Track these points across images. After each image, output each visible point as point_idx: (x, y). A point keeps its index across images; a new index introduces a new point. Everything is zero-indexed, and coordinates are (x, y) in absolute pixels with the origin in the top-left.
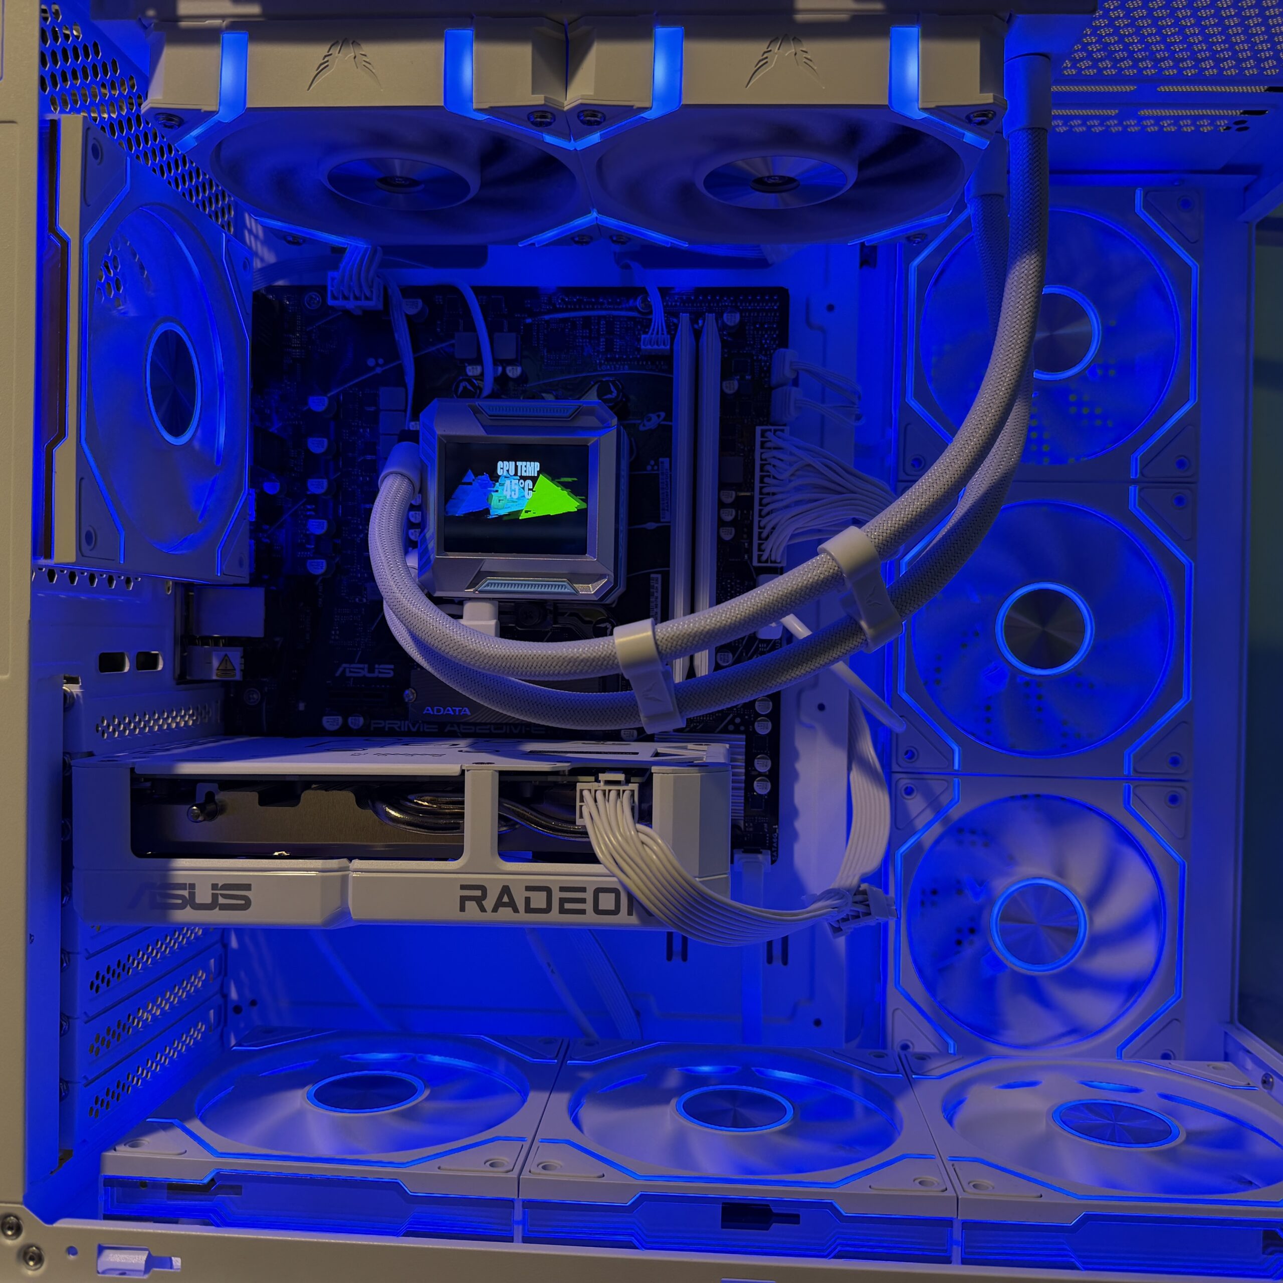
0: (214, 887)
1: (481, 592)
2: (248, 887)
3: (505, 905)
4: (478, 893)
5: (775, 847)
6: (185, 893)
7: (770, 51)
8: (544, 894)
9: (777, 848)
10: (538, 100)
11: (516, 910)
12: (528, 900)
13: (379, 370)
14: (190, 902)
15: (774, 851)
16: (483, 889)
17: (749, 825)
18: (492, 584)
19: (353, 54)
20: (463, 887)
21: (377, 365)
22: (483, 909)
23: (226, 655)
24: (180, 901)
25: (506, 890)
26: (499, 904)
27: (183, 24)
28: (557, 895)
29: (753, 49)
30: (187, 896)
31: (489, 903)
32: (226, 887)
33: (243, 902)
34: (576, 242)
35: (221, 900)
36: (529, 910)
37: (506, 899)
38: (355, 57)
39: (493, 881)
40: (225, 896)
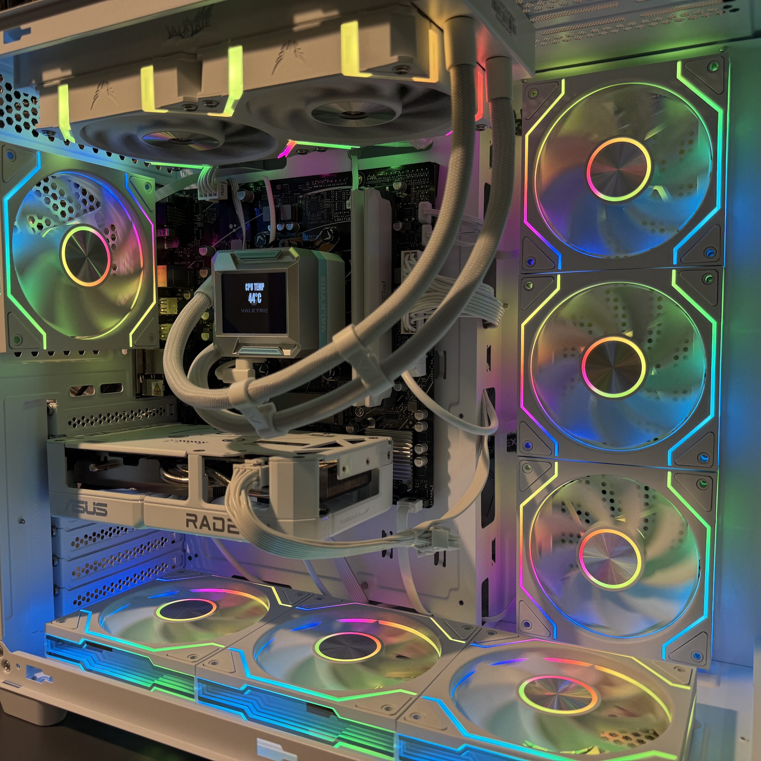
0: (94, 504)
1: (240, 354)
2: (105, 505)
3: (205, 526)
4: (193, 518)
5: (431, 498)
6: (84, 506)
7: (283, 52)
8: (221, 522)
9: (433, 498)
10: (180, 99)
11: (209, 529)
12: (214, 524)
13: (234, 230)
14: (86, 510)
15: (431, 500)
16: (195, 516)
17: (417, 484)
18: (244, 350)
19: (106, 89)
20: (188, 515)
21: (234, 228)
22: (196, 527)
23: (157, 384)
24: (82, 509)
25: (205, 518)
26: (202, 525)
27: (45, 85)
28: (227, 523)
29: (273, 53)
30: (85, 507)
31: (198, 524)
32: (99, 504)
33: (104, 512)
34: (299, 154)
35: (97, 511)
36: (215, 529)
37: (205, 523)
38: (108, 90)
39: (200, 514)
40: (98, 509)
